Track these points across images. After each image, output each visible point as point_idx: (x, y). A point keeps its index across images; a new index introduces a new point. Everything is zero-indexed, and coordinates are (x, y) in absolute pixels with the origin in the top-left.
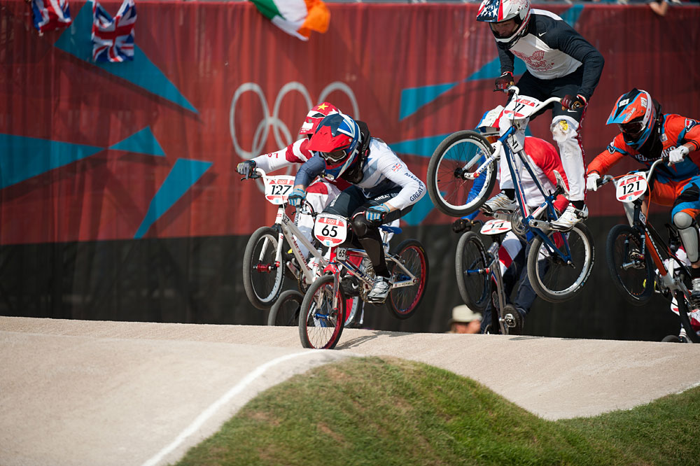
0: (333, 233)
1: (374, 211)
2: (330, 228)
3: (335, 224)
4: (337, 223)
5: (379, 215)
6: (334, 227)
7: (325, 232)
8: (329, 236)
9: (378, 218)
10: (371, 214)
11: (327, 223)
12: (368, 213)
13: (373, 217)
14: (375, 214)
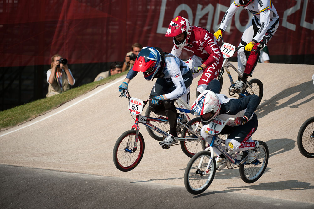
0: (136, 109)
1: (155, 99)
2: (135, 106)
3: (137, 104)
4: (139, 104)
5: (157, 101)
6: (137, 105)
7: (133, 108)
8: (134, 110)
9: (157, 103)
10: (154, 100)
11: (134, 103)
12: (152, 100)
13: (154, 102)
14: (156, 101)
